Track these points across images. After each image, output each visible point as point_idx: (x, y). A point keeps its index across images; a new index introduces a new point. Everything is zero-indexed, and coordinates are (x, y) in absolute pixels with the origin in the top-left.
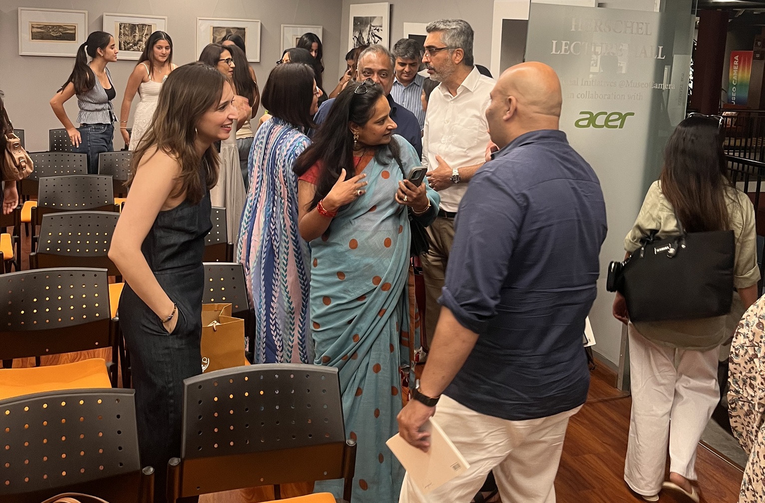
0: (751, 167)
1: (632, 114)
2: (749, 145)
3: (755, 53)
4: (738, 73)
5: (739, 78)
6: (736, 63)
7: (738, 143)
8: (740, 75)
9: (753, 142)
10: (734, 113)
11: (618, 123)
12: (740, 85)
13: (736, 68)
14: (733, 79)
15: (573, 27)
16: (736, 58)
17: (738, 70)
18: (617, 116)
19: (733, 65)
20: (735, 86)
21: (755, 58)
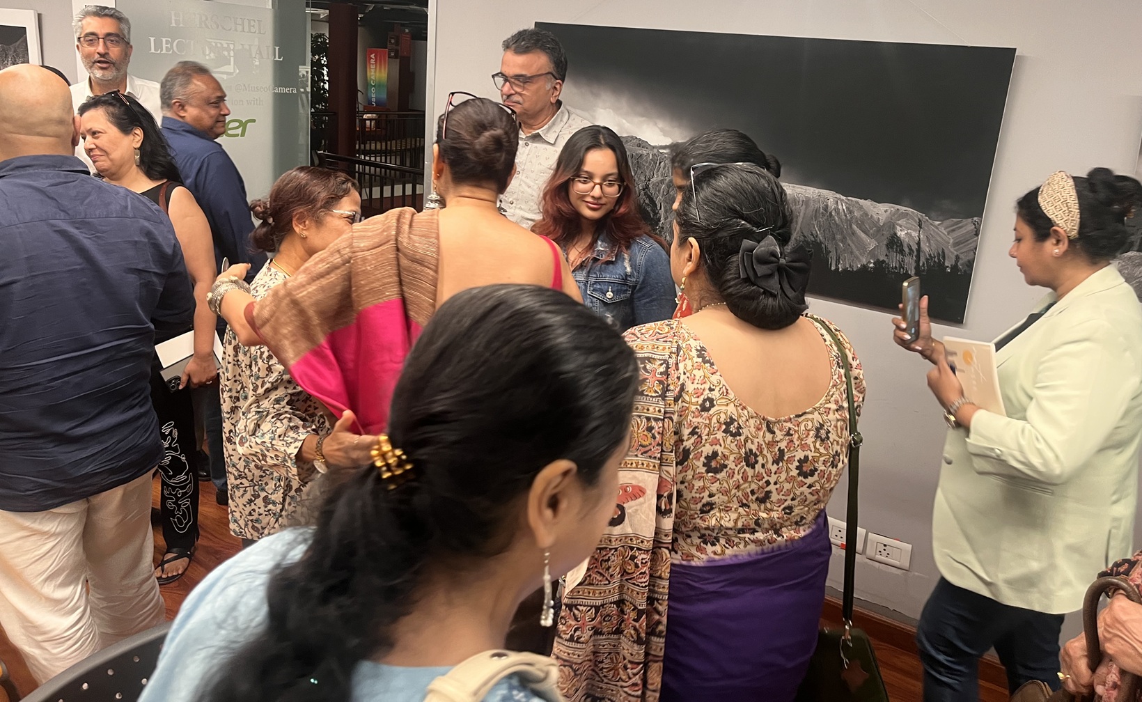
0: (393, 172)
1: (254, 121)
2: (389, 148)
3: (390, 51)
4: (375, 72)
5: (377, 78)
6: (373, 61)
7: (379, 147)
8: (378, 74)
9: (393, 145)
10: (374, 115)
11: (239, 131)
12: (378, 86)
13: (373, 67)
14: (371, 79)
15: (173, 21)
16: (373, 56)
17: (376, 68)
18: (237, 124)
19: (370, 64)
20: (374, 86)
21: (390, 57)
